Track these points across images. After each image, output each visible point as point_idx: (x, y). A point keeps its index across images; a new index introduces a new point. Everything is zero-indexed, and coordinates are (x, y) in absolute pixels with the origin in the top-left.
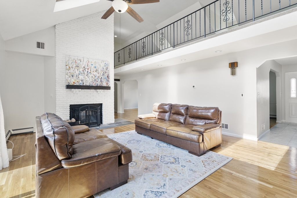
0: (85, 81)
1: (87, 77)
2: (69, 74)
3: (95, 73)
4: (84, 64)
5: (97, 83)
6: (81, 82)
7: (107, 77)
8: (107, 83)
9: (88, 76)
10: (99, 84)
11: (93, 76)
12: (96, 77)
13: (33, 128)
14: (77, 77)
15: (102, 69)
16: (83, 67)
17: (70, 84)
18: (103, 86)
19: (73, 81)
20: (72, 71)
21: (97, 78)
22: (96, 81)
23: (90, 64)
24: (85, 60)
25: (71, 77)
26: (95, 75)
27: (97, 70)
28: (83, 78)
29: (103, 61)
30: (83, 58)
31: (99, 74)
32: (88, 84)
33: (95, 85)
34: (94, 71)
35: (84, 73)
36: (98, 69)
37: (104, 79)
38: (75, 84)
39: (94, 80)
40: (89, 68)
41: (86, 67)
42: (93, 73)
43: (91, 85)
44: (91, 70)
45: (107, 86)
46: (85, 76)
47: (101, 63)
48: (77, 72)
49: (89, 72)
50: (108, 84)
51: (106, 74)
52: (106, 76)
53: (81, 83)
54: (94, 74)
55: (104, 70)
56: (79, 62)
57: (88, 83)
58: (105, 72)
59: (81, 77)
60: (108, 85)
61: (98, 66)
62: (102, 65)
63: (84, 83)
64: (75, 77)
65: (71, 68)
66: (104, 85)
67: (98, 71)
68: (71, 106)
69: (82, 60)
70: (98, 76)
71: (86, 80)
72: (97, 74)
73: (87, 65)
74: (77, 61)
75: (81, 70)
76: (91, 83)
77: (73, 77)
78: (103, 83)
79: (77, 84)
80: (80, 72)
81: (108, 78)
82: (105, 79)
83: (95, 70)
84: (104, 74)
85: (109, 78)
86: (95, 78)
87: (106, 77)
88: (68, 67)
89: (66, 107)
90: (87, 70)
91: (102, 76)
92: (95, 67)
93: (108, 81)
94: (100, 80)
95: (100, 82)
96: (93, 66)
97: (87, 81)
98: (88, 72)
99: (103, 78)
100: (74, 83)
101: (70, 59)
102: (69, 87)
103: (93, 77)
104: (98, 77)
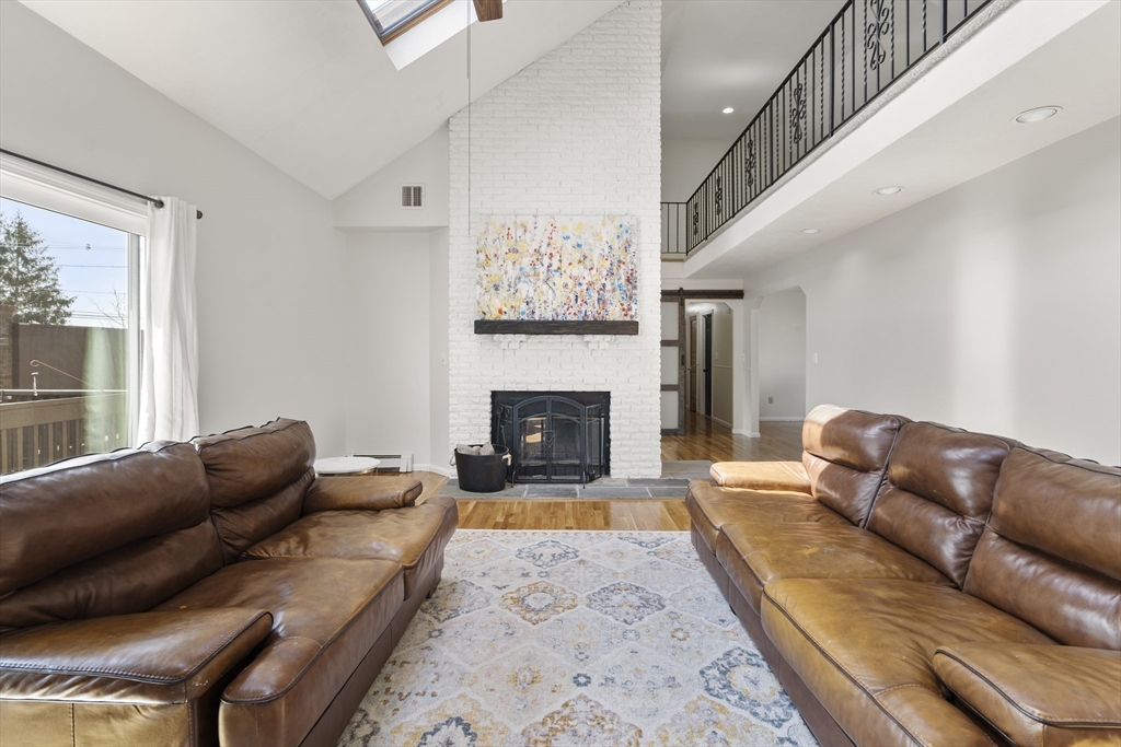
0: (537, 305)
1: (545, 287)
2: (485, 282)
3: (577, 270)
4: (538, 239)
5: (583, 309)
6: (524, 306)
7: (628, 280)
8: (625, 307)
9: (551, 284)
10: (592, 311)
11: (571, 283)
12: (580, 284)
13: (399, 457)
14: (512, 290)
15: (607, 250)
16: (532, 251)
17: (488, 317)
18: (610, 318)
19: (498, 306)
20: (494, 268)
21: (584, 287)
22: (579, 300)
23: (558, 238)
24: (543, 222)
25: (493, 290)
26: (576, 278)
27: (585, 257)
28: (531, 294)
29: (612, 217)
30: (535, 216)
31: (594, 272)
32: (549, 316)
33: (575, 318)
34: (575, 263)
35: (536, 275)
36: (591, 250)
37: (614, 290)
38: (504, 317)
39: (572, 297)
40: (554, 252)
41: (543, 250)
42: (568, 272)
43: (560, 318)
44: (560, 261)
45: (628, 319)
46: (540, 283)
47: (604, 225)
48: (513, 273)
49: (554, 267)
50: (630, 309)
51: (621, 271)
52: (624, 278)
53: (523, 313)
54: (575, 273)
55: (616, 254)
56: (520, 232)
57: (549, 309)
58: (620, 261)
59: (525, 289)
60: (632, 317)
61: (591, 241)
62: (608, 233)
63: (533, 313)
64: (503, 292)
65: (494, 259)
66: (615, 314)
67: (588, 260)
68: (494, 394)
69: (530, 227)
70: (588, 279)
71: (543, 298)
72: (586, 273)
73: (546, 241)
74: (512, 232)
75: (526, 261)
76: (561, 311)
77: (497, 289)
78: (610, 308)
79: (511, 316)
80: (521, 269)
81: (630, 286)
82: (618, 292)
83: (577, 256)
84: (615, 271)
85: (635, 287)
86: (578, 289)
87: (623, 281)
88: (482, 256)
89: (477, 400)
90: (546, 261)
91: (603, 281)
92: (579, 246)
93: (631, 298)
94: (595, 296)
95: (596, 305)
96: (569, 244)
97: (545, 302)
98: (552, 268)
99: (608, 287)
100: (500, 311)
101: (491, 228)
102: (484, 327)
103: (570, 286)
104: (591, 284)
